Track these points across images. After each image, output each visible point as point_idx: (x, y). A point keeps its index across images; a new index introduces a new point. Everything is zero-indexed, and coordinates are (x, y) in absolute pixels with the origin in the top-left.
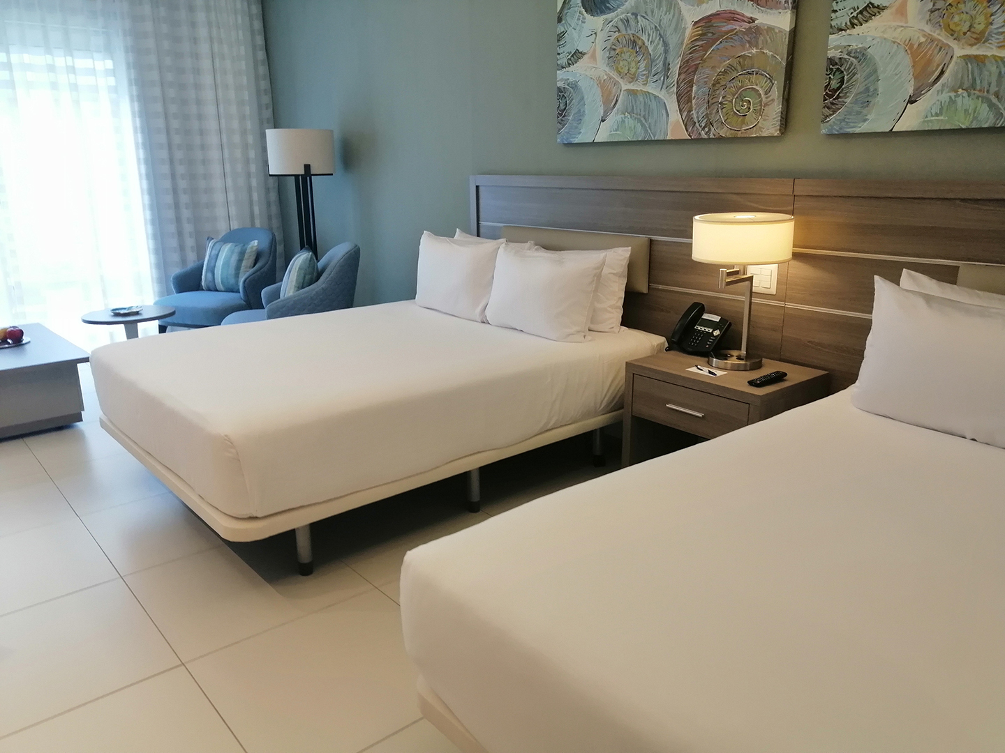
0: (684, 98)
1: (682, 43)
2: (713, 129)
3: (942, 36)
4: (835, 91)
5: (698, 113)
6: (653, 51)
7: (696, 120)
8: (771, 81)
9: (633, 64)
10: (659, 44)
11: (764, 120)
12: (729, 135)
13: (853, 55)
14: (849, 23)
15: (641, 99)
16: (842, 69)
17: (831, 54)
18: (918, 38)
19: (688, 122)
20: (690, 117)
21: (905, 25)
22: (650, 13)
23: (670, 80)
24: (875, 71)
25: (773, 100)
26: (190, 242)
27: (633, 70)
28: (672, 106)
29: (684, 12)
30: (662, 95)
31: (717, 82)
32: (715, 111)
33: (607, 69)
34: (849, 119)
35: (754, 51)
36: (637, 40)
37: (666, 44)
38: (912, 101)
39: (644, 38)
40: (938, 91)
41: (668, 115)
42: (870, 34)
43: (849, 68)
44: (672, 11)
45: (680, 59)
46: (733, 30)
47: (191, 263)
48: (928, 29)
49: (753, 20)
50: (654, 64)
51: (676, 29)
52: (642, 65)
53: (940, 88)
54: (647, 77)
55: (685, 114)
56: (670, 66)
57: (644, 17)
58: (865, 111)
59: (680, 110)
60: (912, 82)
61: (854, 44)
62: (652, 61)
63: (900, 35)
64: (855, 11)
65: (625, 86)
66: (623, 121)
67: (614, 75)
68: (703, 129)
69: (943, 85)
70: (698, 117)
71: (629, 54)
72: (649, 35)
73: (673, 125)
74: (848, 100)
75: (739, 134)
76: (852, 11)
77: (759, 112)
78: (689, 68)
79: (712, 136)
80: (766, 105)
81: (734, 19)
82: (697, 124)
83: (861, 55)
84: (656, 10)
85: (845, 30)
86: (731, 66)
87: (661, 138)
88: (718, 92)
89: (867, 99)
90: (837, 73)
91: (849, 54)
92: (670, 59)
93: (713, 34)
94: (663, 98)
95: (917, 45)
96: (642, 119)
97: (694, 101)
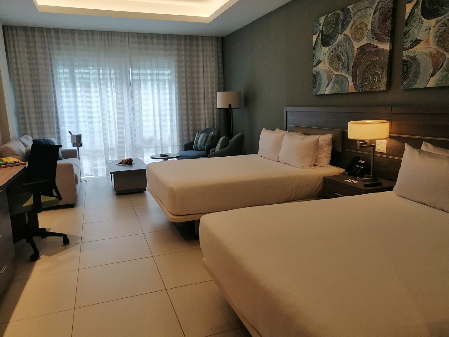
0: (354, 77)
1: (353, 56)
2: (364, 89)
3: (442, 51)
4: (405, 72)
5: (359, 82)
6: (344, 59)
7: (358, 85)
8: (383, 69)
9: (337, 65)
10: (346, 57)
11: (381, 84)
12: (369, 90)
13: (411, 59)
14: (409, 47)
15: (340, 78)
16: (408, 64)
17: (404, 58)
18: (434, 52)
19: (355, 86)
20: (356, 83)
21: (429, 47)
22: (343, 46)
23: (349, 70)
24: (419, 64)
25: (384, 77)
26: (191, 133)
27: (337, 67)
28: (350, 80)
29: (354, 45)
30: (347, 76)
31: (365, 70)
32: (364, 81)
33: (329, 67)
34: (411, 83)
35: (377, 58)
36: (339, 55)
37: (348, 57)
38: (432, 76)
39: (341, 55)
40: (441, 71)
41: (349, 83)
42: (417, 51)
43: (410, 63)
44: (350, 44)
45: (353, 62)
46: (370, 51)
47: (191, 140)
48: (437, 48)
49: (377, 47)
50: (344, 64)
51: (351, 51)
52: (340, 65)
53: (442, 70)
54: (342, 69)
55: (354, 83)
56: (350, 65)
57: (341, 47)
58: (416, 80)
59: (353, 81)
60: (432, 68)
61: (411, 55)
62: (344, 63)
63: (427, 51)
64: (411, 42)
65: (335, 73)
66: (334, 86)
67: (331, 69)
68: (360, 88)
69: (443, 69)
70: (359, 84)
71: (336, 61)
72: (343, 54)
73: (351, 87)
74: (410, 76)
75: (373, 90)
76: (410, 42)
77: (379, 81)
78: (356, 66)
79: (363, 91)
80: (382, 78)
81: (371, 47)
82: (358, 87)
83: (414, 58)
84: (345, 44)
85: (408, 50)
86: (369, 64)
87: (346, 92)
88: (365, 74)
89: (417, 75)
90: (406, 66)
91: (410, 58)
92: (349, 62)
93: (364, 52)
94: (347, 77)
95: (433, 54)
96: (340, 85)
97: (357, 78)
